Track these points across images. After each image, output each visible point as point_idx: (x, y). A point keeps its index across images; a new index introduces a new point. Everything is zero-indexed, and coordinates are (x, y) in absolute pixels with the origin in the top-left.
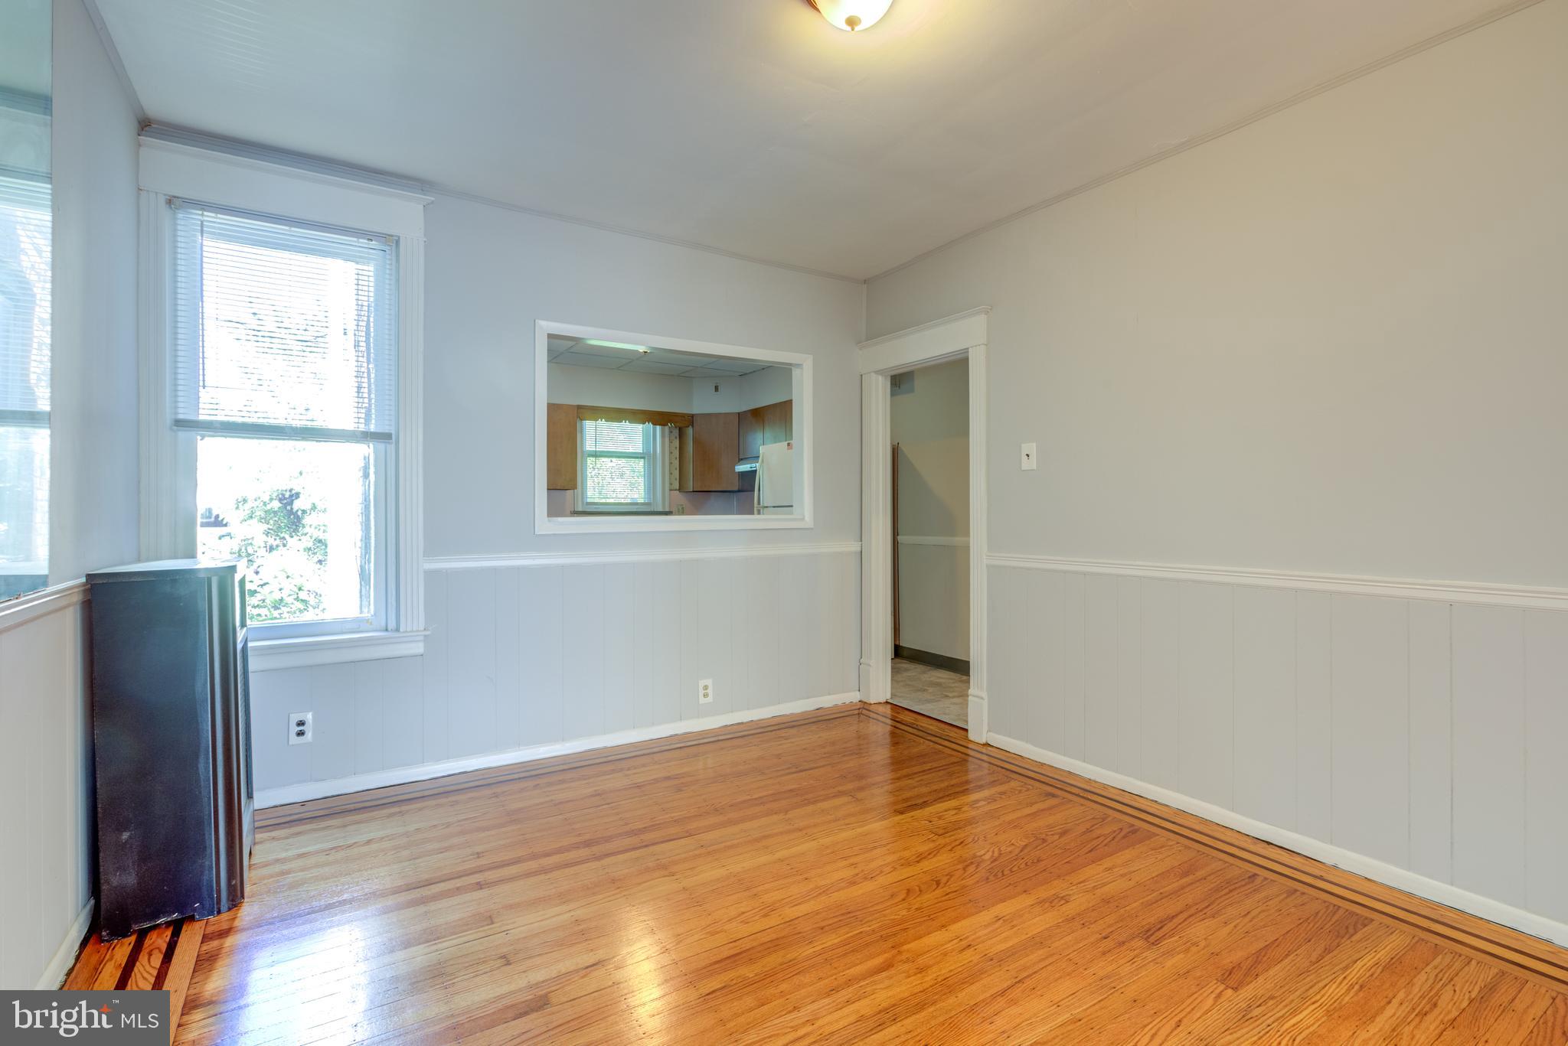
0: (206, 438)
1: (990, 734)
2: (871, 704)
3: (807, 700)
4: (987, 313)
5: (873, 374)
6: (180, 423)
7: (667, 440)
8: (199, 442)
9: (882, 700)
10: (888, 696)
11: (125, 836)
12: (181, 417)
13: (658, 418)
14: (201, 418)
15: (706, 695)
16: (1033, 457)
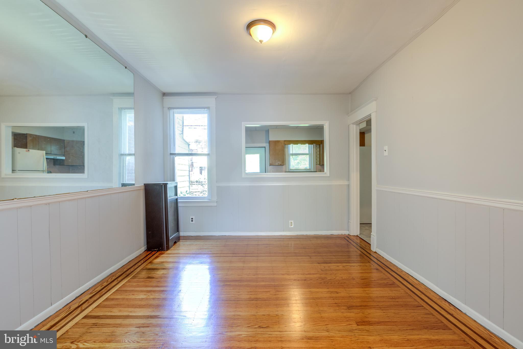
0: (176, 157)
1: (377, 249)
2: (351, 236)
3: (327, 231)
4: (376, 100)
5: (352, 125)
6: (171, 154)
7: (315, 149)
8: (175, 158)
9: (356, 235)
10: (358, 234)
11: (150, 232)
12: (171, 153)
13: (311, 142)
14: (176, 153)
15: (291, 225)
16: (387, 151)
